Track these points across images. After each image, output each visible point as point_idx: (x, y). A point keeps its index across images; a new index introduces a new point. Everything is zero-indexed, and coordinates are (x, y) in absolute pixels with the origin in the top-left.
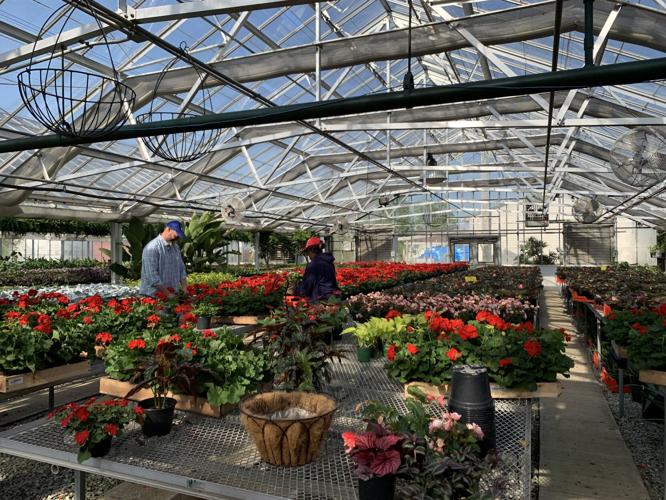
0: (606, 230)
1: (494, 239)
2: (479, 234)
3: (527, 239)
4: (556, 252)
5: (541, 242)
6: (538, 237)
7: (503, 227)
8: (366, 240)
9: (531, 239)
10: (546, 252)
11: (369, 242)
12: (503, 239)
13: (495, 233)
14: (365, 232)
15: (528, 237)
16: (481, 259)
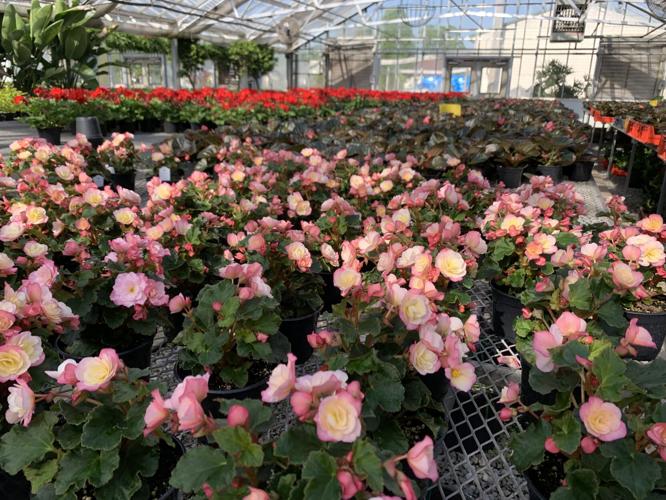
0: (655, 52)
1: (504, 63)
2: (485, 54)
3: (547, 64)
4: (582, 80)
5: (565, 68)
6: (562, 60)
7: (518, 45)
8: (340, 61)
9: (553, 63)
10: (569, 81)
11: (343, 64)
12: (516, 62)
13: (506, 54)
14: (338, 48)
15: (549, 59)
16: (484, 89)
